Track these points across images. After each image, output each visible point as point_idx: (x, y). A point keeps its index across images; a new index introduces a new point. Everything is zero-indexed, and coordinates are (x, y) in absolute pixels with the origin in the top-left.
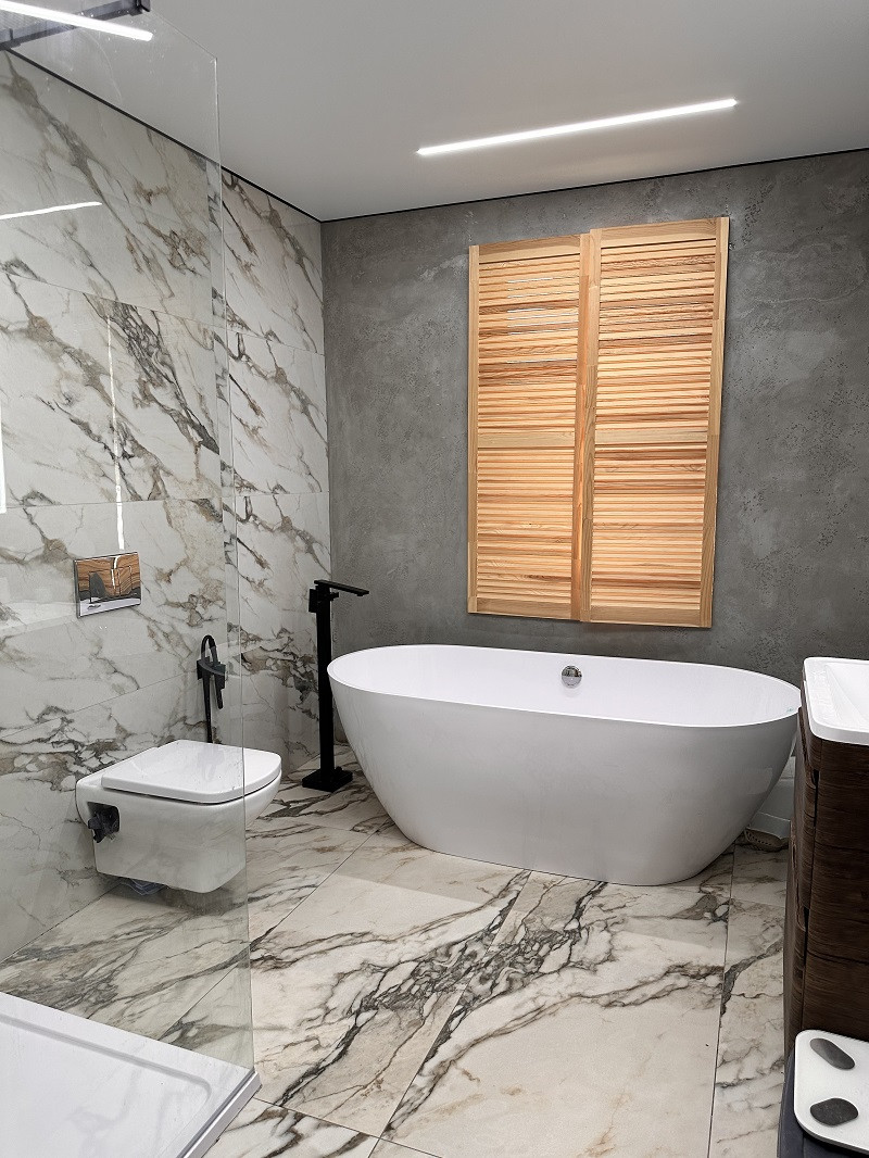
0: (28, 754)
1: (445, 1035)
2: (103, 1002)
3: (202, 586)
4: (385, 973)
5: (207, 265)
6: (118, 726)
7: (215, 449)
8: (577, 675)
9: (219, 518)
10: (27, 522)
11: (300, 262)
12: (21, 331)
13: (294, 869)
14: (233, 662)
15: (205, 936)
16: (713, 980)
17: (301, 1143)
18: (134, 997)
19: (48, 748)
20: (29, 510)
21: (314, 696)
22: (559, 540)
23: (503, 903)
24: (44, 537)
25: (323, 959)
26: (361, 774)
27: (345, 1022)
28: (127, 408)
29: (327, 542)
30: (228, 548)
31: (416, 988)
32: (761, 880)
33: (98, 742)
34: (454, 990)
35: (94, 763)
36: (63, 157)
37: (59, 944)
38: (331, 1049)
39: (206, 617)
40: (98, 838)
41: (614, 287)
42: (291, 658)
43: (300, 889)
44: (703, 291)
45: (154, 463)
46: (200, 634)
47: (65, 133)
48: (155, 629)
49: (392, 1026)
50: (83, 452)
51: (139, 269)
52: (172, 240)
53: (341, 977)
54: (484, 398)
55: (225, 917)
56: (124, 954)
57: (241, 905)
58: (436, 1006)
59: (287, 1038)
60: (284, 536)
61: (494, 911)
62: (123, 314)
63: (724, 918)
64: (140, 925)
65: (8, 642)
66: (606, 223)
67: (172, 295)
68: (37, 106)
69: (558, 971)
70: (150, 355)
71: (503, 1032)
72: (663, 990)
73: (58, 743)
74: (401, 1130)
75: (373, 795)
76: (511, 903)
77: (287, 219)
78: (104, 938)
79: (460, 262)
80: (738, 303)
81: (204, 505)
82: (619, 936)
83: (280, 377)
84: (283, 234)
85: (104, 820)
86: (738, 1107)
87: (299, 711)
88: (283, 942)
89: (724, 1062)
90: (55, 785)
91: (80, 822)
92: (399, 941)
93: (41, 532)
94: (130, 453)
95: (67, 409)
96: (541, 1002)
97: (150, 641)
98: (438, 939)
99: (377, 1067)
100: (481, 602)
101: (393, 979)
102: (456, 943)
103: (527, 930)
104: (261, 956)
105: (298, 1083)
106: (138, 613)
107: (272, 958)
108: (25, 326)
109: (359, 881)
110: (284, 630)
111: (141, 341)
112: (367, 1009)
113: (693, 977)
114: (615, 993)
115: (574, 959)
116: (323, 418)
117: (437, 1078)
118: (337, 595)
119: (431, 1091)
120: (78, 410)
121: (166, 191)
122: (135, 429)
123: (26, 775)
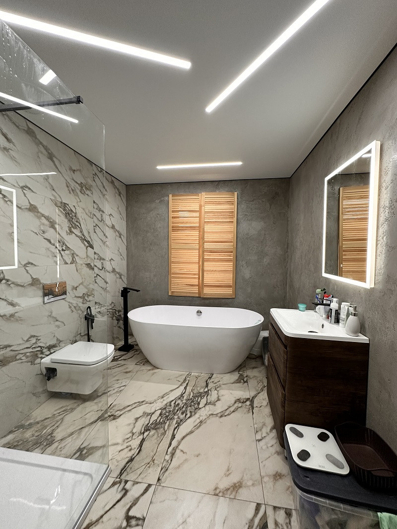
0: (22, 354)
1: (173, 437)
2: (49, 444)
3: (87, 290)
4: (151, 416)
5: (92, 194)
6: (57, 339)
7: (93, 248)
8: (201, 312)
9: (93, 269)
10: (25, 272)
11: (120, 195)
12: (26, 208)
13: (118, 380)
14: (97, 314)
15: (88, 410)
16: (248, 403)
17: (128, 494)
18: (61, 440)
19: (31, 350)
20: (27, 268)
21: (121, 322)
22: (195, 274)
23: (185, 385)
24: (32, 277)
25: (130, 413)
26: (137, 345)
27: (139, 437)
28: (64, 234)
29: (126, 275)
30: (96, 278)
31: (162, 420)
32: (254, 368)
33: (50, 345)
34: (174, 419)
35: (48, 353)
36: (45, 155)
37: (32, 421)
38: (136, 450)
39: (88, 300)
40: (49, 379)
41: (208, 208)
42: (114, 311)
43: (120, 387)
44: (231, 210)
45: (72, 252)
46: (87, 306)
47: (46, 148)
48: (71, 305)
49: (156, 436)
50: (48, 249)
51: (70, 193)
52: (81, 185)
53: (137, 419)
54: (173, 235)
55: (95, 401)
56: (58, 422)
57: (100, 396)
58: (169, 426)
59: (120, 448)
60: (113, 274)
61: (182, 388)
62: (64, 206)
63: (247, 382)
64: (64, 409)
65: (16, 314)
66: (206, 191)
67: (81, 201)
68: (36, 138)
69: (204, 406)
70: (73, 219)
71: (191, 432)
72: (235, 409)
73: (34, 348)
74: (163, 480)
75: (141, 352)
76: (187, 384)
77: (116, 183)
78: (50, 416)
79: (166, 198)
80: (240, 214)
81: (88, 265)
82: (220, 392)
83: (113, 227)
84: (115, 187)
85: (51, 372)
86: (264, 447)
87: (117, 327)
88: (116, 408)
89: (257, 432)
90: (32, 363)
91: (42, 374)
92: (155, 403)
93: (31, 276)
94: (64, 249)
95: (43, 235)
96: (201, 418)
97: (70, 309)
98: (167, 400)
99: (152, 454)
100: (173, 292)
101: (154, 417)
102: (172, 401)
103: (193, 393)
104: (108, 416)
105: (125, 466)
106: (65, 300)
107: (112, 415)
108: (28, 207)
109: (139, 382)
110: (112, 303)
111: (70, 215)
112: (147, 431)
113: (242, 403)
114: (222, 412)
115: (208, 401)
116: (125, 239)
117: (173, 454)
118: (129, 291)
119: (171, 461)
120: (46, 236)
121: (80, 170)
122: (67, 242)
123: (21, 361)
